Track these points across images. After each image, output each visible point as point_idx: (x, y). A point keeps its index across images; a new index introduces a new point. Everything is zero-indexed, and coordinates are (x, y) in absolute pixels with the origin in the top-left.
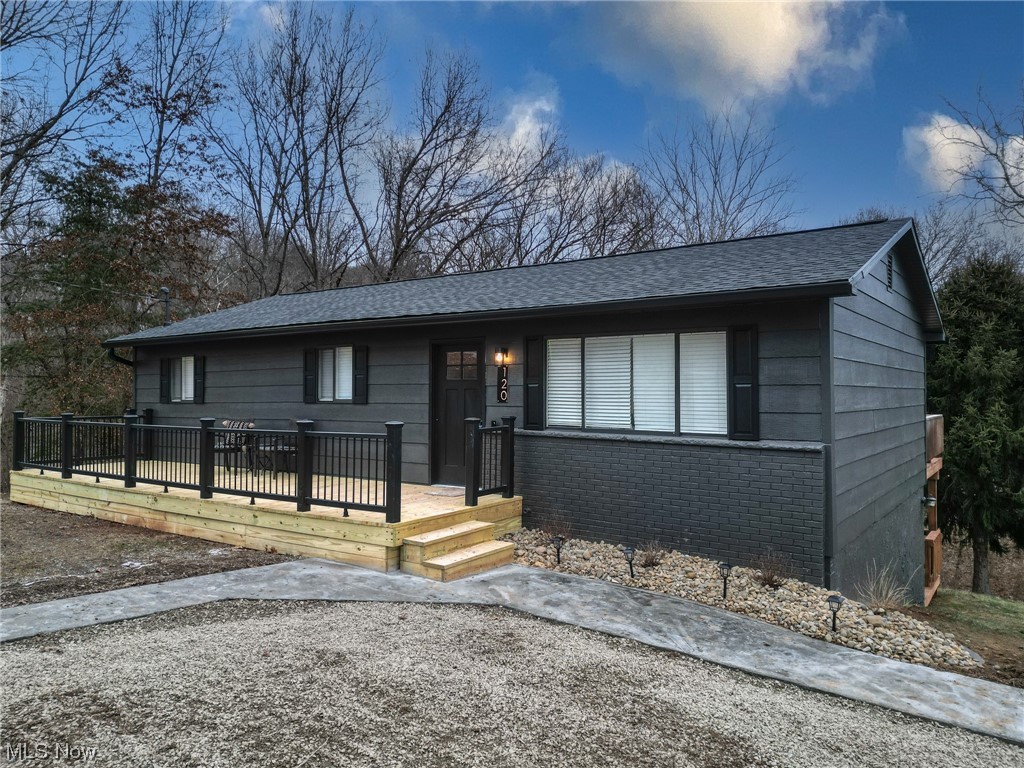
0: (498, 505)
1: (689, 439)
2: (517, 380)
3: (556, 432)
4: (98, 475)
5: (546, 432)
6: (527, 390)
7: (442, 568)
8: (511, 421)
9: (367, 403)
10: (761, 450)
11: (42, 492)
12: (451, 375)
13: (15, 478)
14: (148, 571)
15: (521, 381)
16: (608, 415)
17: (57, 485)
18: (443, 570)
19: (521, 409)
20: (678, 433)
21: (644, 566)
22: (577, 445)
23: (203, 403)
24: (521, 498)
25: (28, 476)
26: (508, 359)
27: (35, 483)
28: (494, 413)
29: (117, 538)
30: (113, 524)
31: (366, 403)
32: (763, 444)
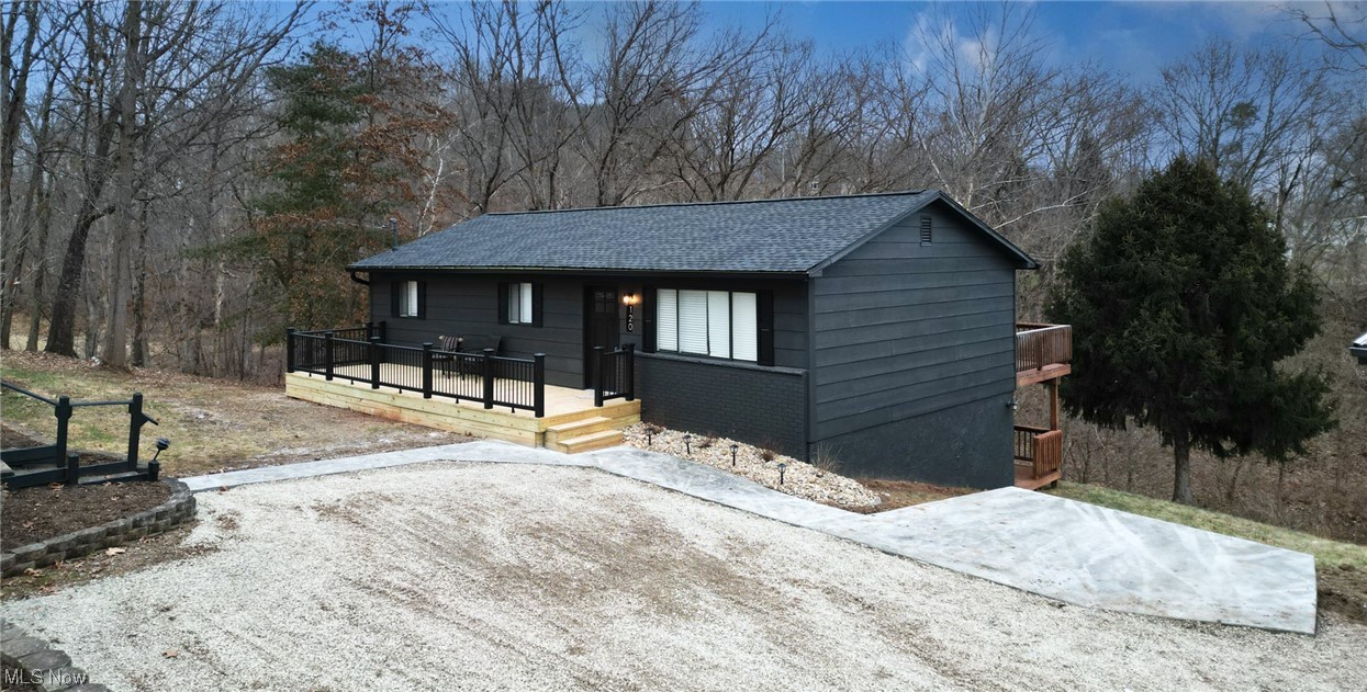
0: (620, 406)
1: (737, 364)
2: (638, 316)
3: (660, 355)
4: (353, 379)
5: (655, 355)
6: (644, 323)
7: (567, 446)
8: (632, 346)
10: (774, 373)
11: (311, 390)
12: (599, 308)
13: (290, 378)
14: (394, 445)
15: (641, 317)
16: (693, 344)
17: (323, 385)
18: (568, 448)
19: (641, 338)
20: (731, 359)
21: (700, 447)
22: (672, 364)
23: (425, 319)
24: (639, 401)
25: (300, 377)
26: (633, 301)
27: (306, 383)
28: (625, 339)
29: (371, 424)
30: (365, 415)
31: (541, 326)
32: (775, 369)
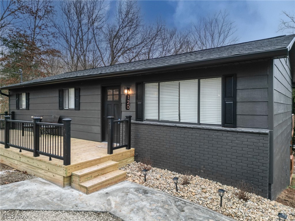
0: (123, 152)
1: (204, 126)
2: (133, 100)
3: (148, 122)
5: (144, 122)
6: (137, 105)
9: (79, 110)
10: (238, 132)
15: (134, 101)
16: (169, 115)
18: (87, 189)
19: (135, 113)
20: (199, 123)
21: (183, 184)
22: (156, 128)
23: (29, 109)
24: (134, 149)
26: (130, 92)
28: (124, 114)
32: (238, 129)
